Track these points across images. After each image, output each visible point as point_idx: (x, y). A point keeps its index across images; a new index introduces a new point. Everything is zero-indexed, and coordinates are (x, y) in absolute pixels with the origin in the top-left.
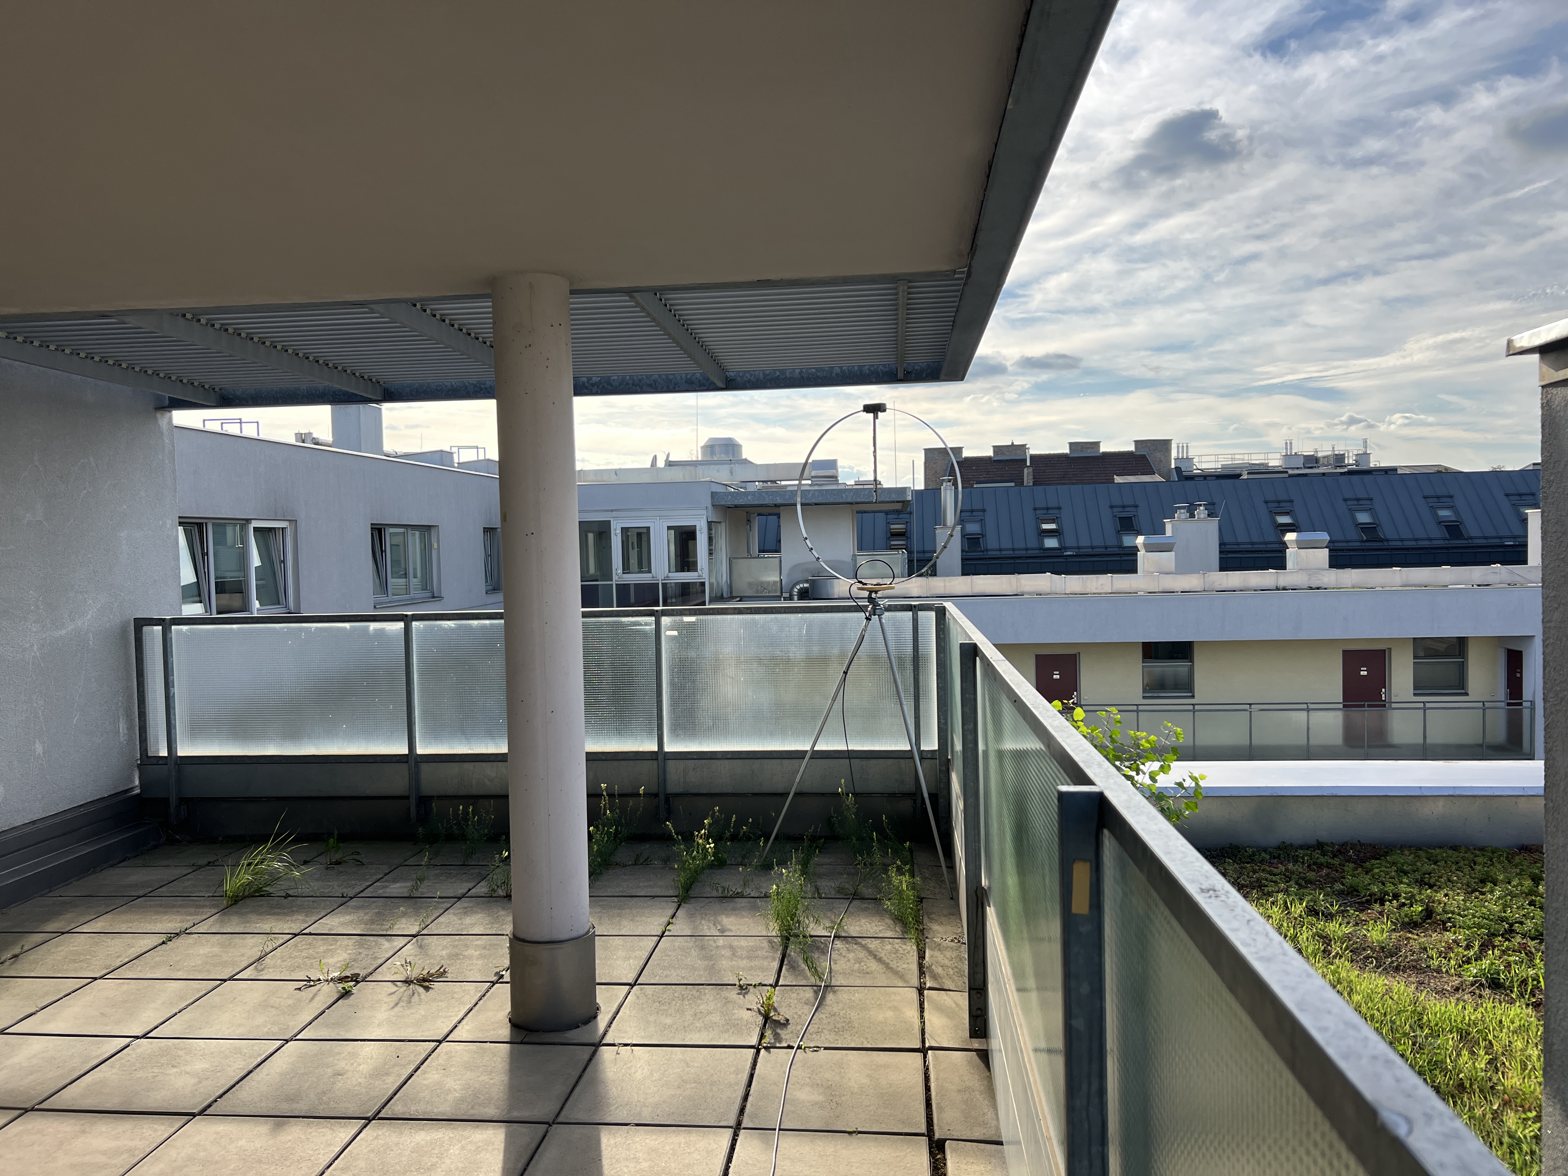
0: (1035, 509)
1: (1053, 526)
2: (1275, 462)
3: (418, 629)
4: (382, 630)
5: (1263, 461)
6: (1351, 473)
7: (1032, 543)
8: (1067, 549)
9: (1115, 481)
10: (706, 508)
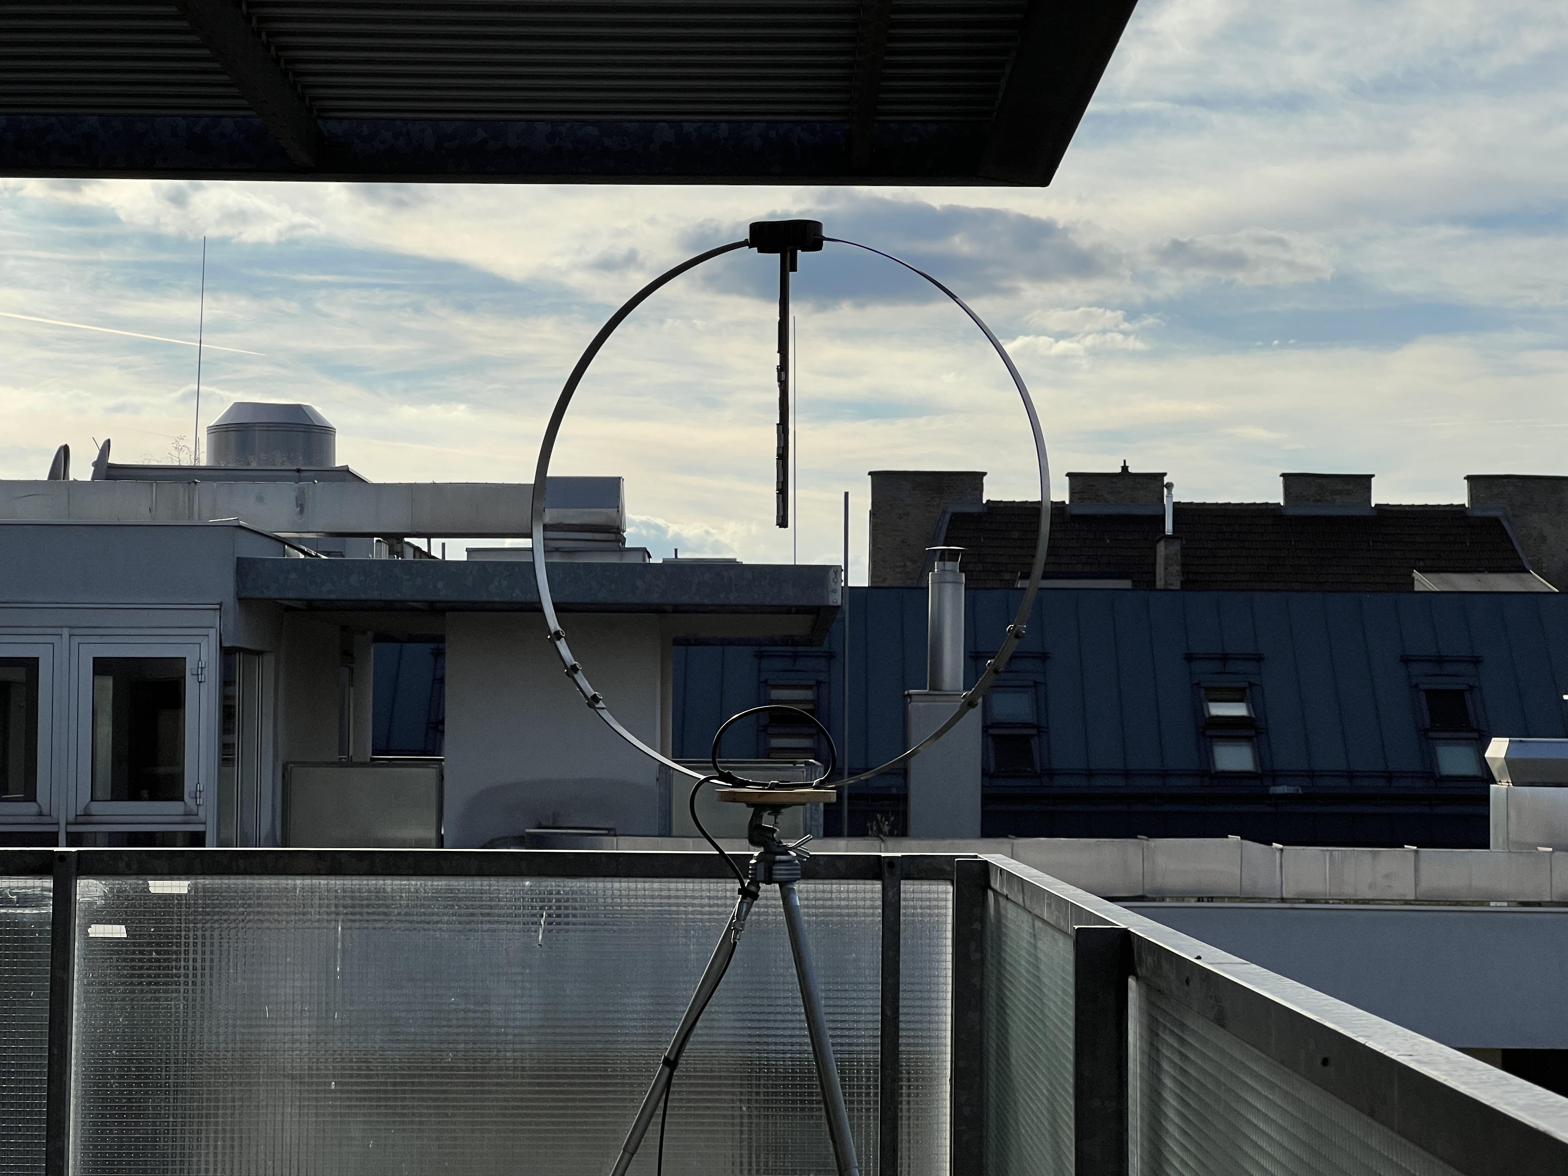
0: (1190, 658)
1: (1238, 710)
7: (1180, 756)
8: (1275, 776)
9: (1418, 587)
10: (218, 606)
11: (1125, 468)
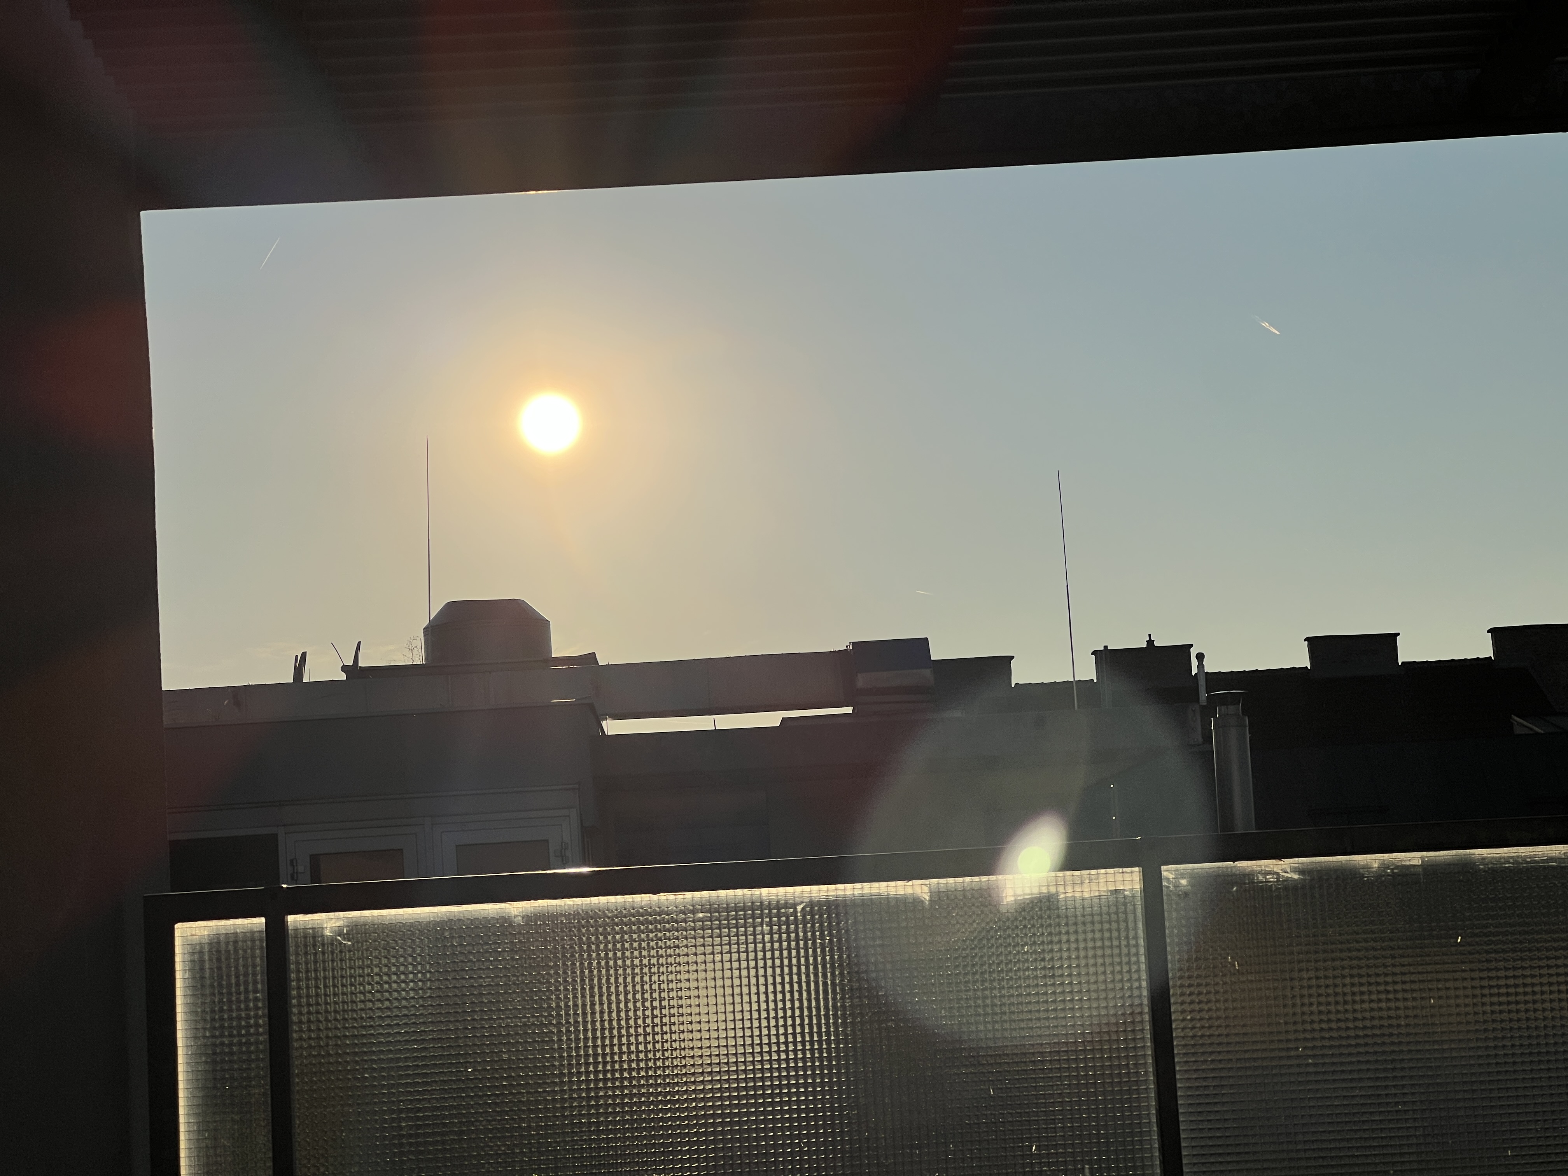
9: (1518, 730)
10: (577, 786)
11: (1150, 642)
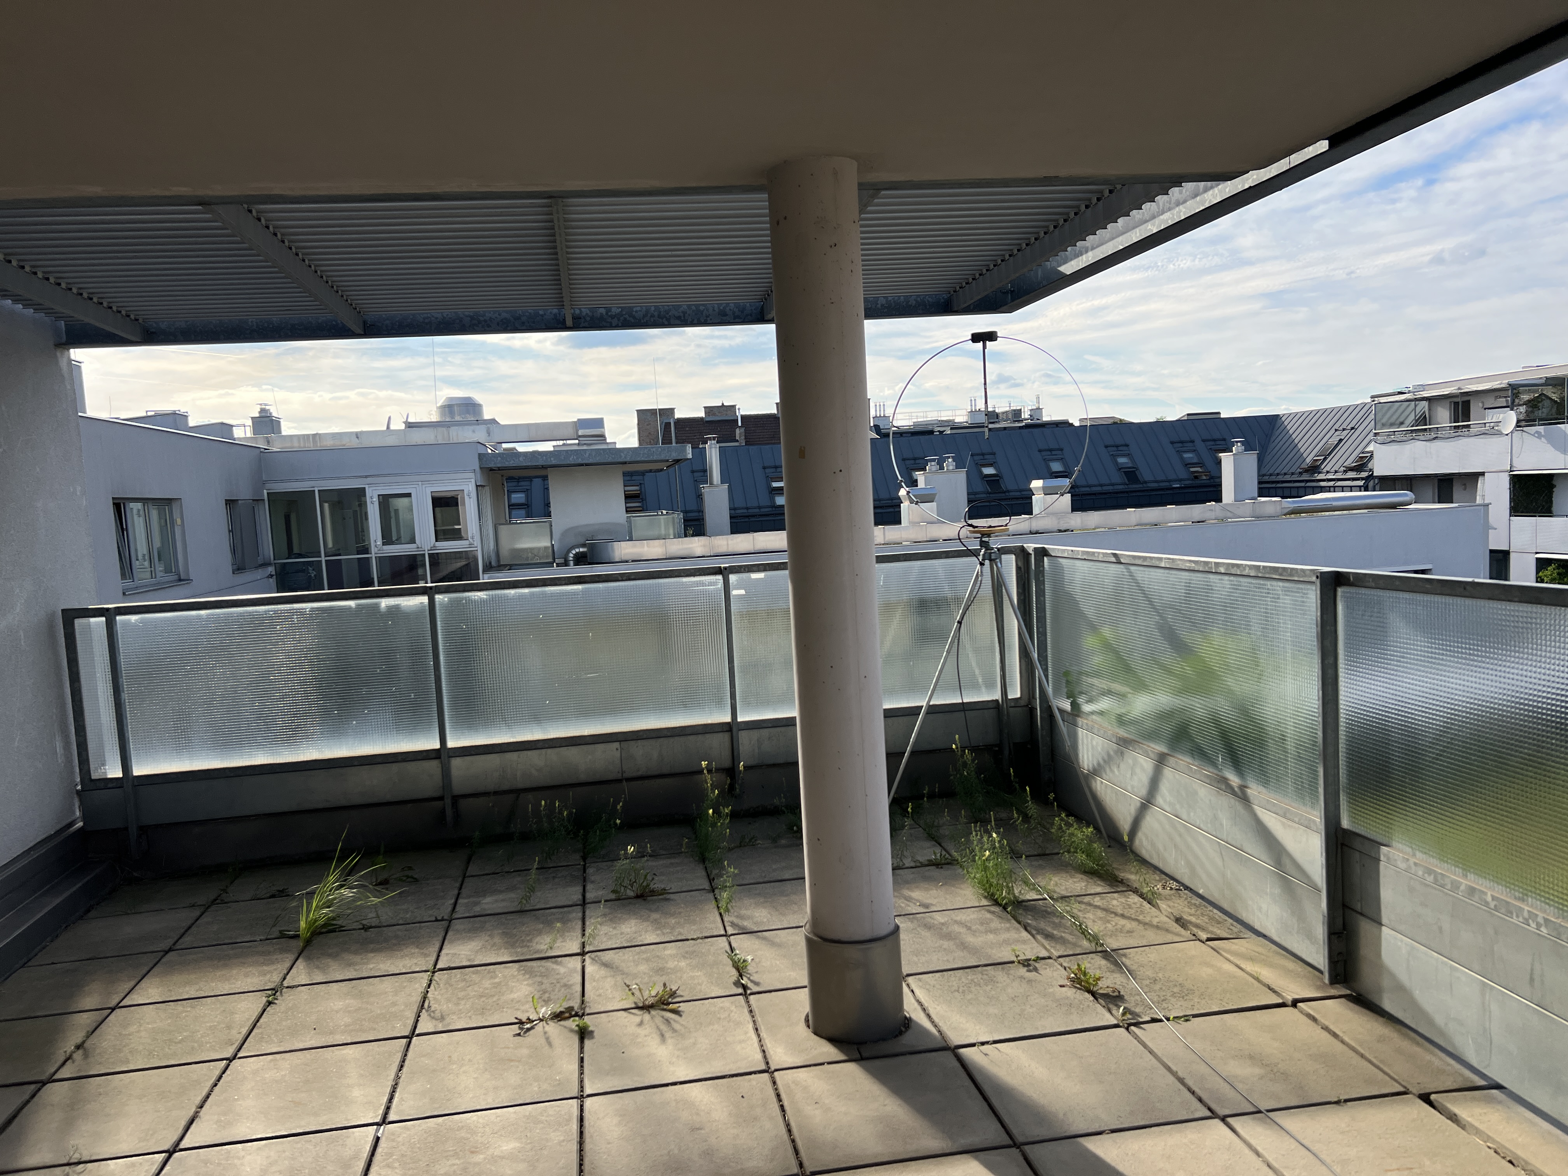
0: (764, 468)
1: (781, 484)
2: (961, 418)
3: (441, 604)
4: (397, 607)
5: (951, 418)
6: (1028, 426)
7: (764, 501)
10: (472, 471)
11: (723, 404)
